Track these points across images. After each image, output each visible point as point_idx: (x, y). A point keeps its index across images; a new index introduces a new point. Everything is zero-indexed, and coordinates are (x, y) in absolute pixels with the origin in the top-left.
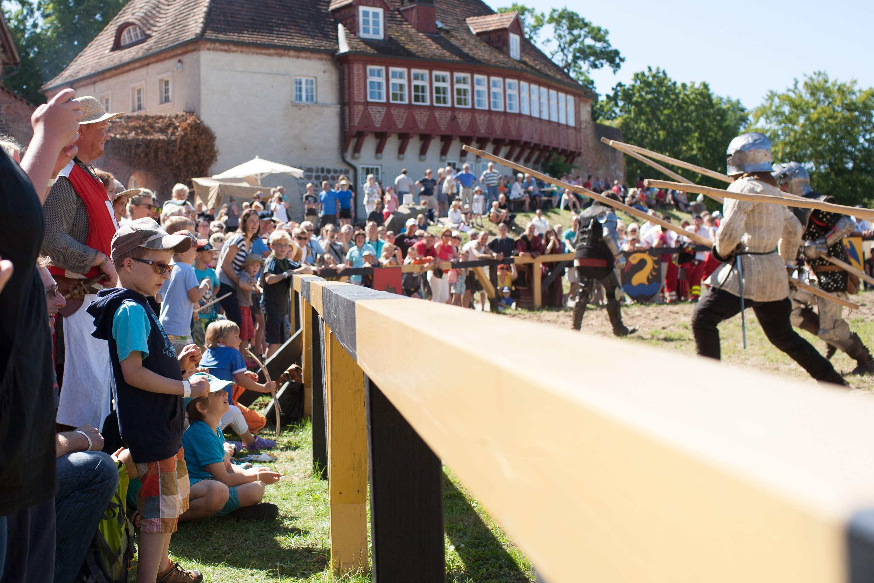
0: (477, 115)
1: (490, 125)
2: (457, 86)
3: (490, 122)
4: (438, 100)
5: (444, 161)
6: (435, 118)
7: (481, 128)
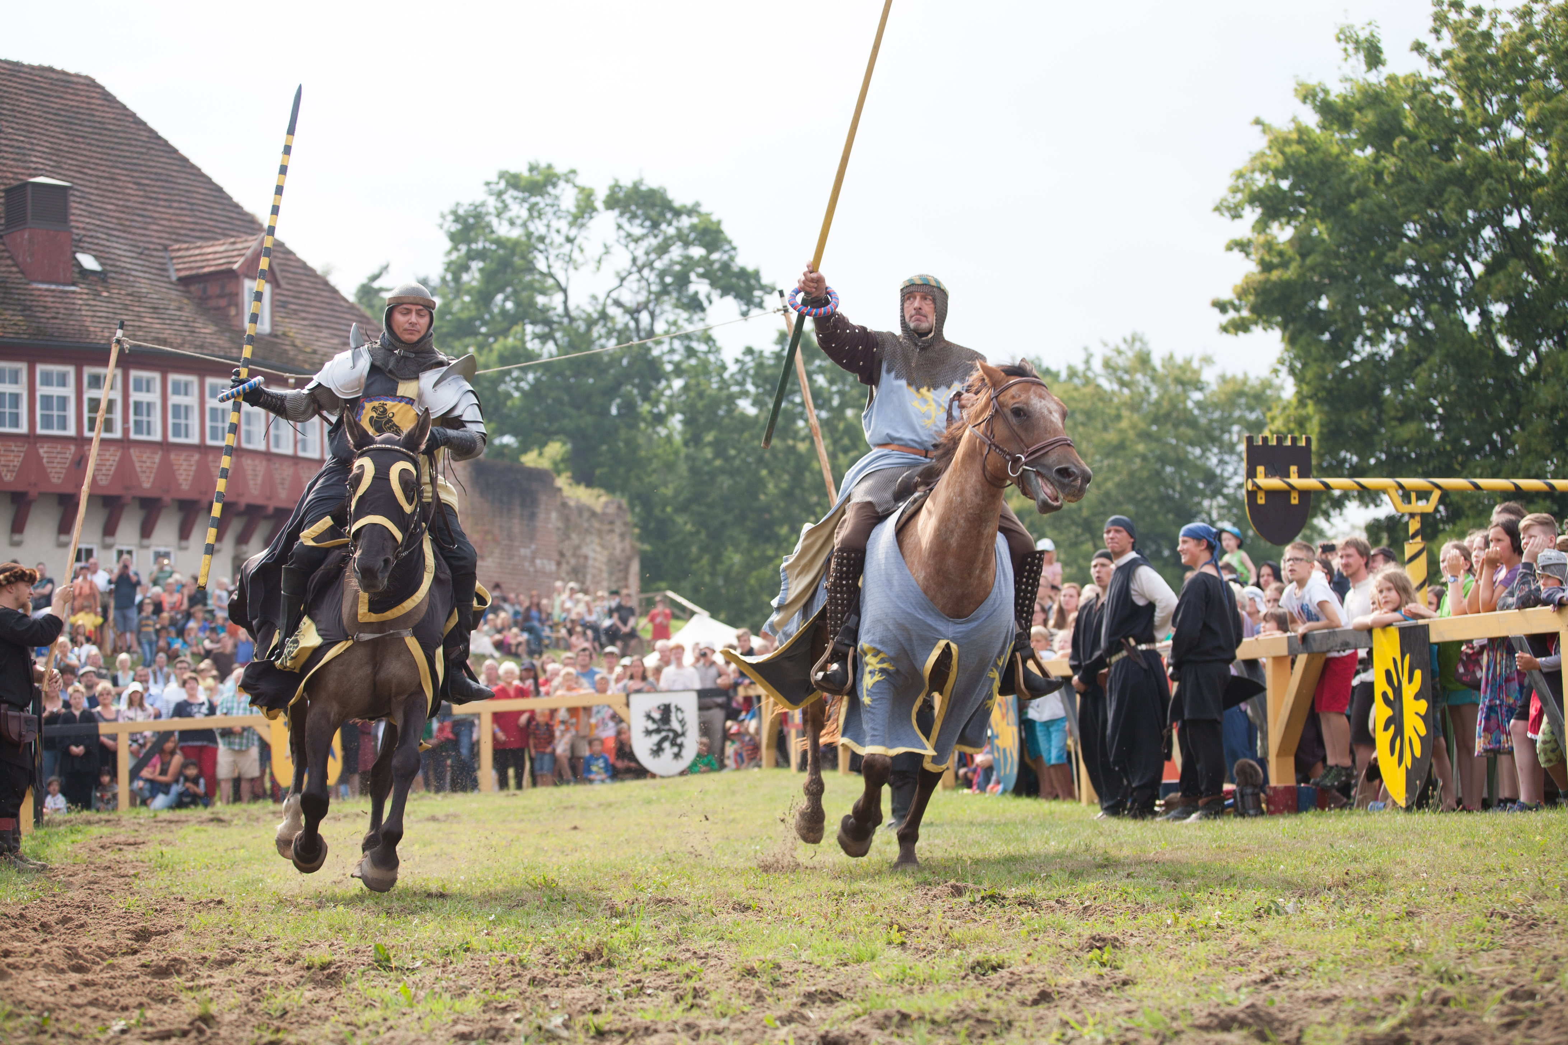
0: (134, 452)
1: (166, 471)
2: (89, 394)
3: (166, 466)
4: (47, 422)
5: (65, 545)
6: (39, 458)
7: (143, 478)
